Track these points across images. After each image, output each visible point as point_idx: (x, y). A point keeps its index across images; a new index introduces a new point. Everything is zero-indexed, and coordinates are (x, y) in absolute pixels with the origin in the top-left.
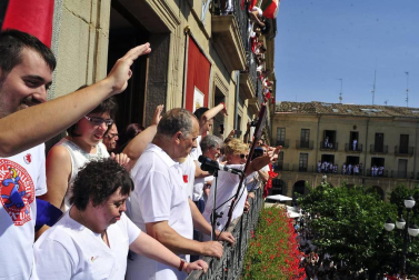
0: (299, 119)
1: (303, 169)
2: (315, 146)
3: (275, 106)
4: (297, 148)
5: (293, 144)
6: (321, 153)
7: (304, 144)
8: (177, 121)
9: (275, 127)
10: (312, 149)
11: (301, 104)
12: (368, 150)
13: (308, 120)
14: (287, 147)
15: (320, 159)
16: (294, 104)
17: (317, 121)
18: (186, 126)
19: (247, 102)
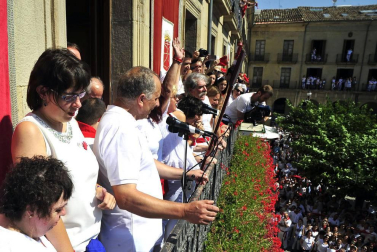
0: (281, 30)
1: (284, 86)
2: (300, 59)
3: (253, 16)
4: (279, 62)
5: (273, 58)
6: (306, 68)
7: (287, 57)
8: (139, 82)
9: (254, 40)
10: (296, 62)
11: (284, 11)
12: (366, 60)
13: (292, 29)
14: (267, 62)
15: (305, 73)
16: (276, 12)
17: (303, 29)
18: (149, 87)
19: (221, 19)
